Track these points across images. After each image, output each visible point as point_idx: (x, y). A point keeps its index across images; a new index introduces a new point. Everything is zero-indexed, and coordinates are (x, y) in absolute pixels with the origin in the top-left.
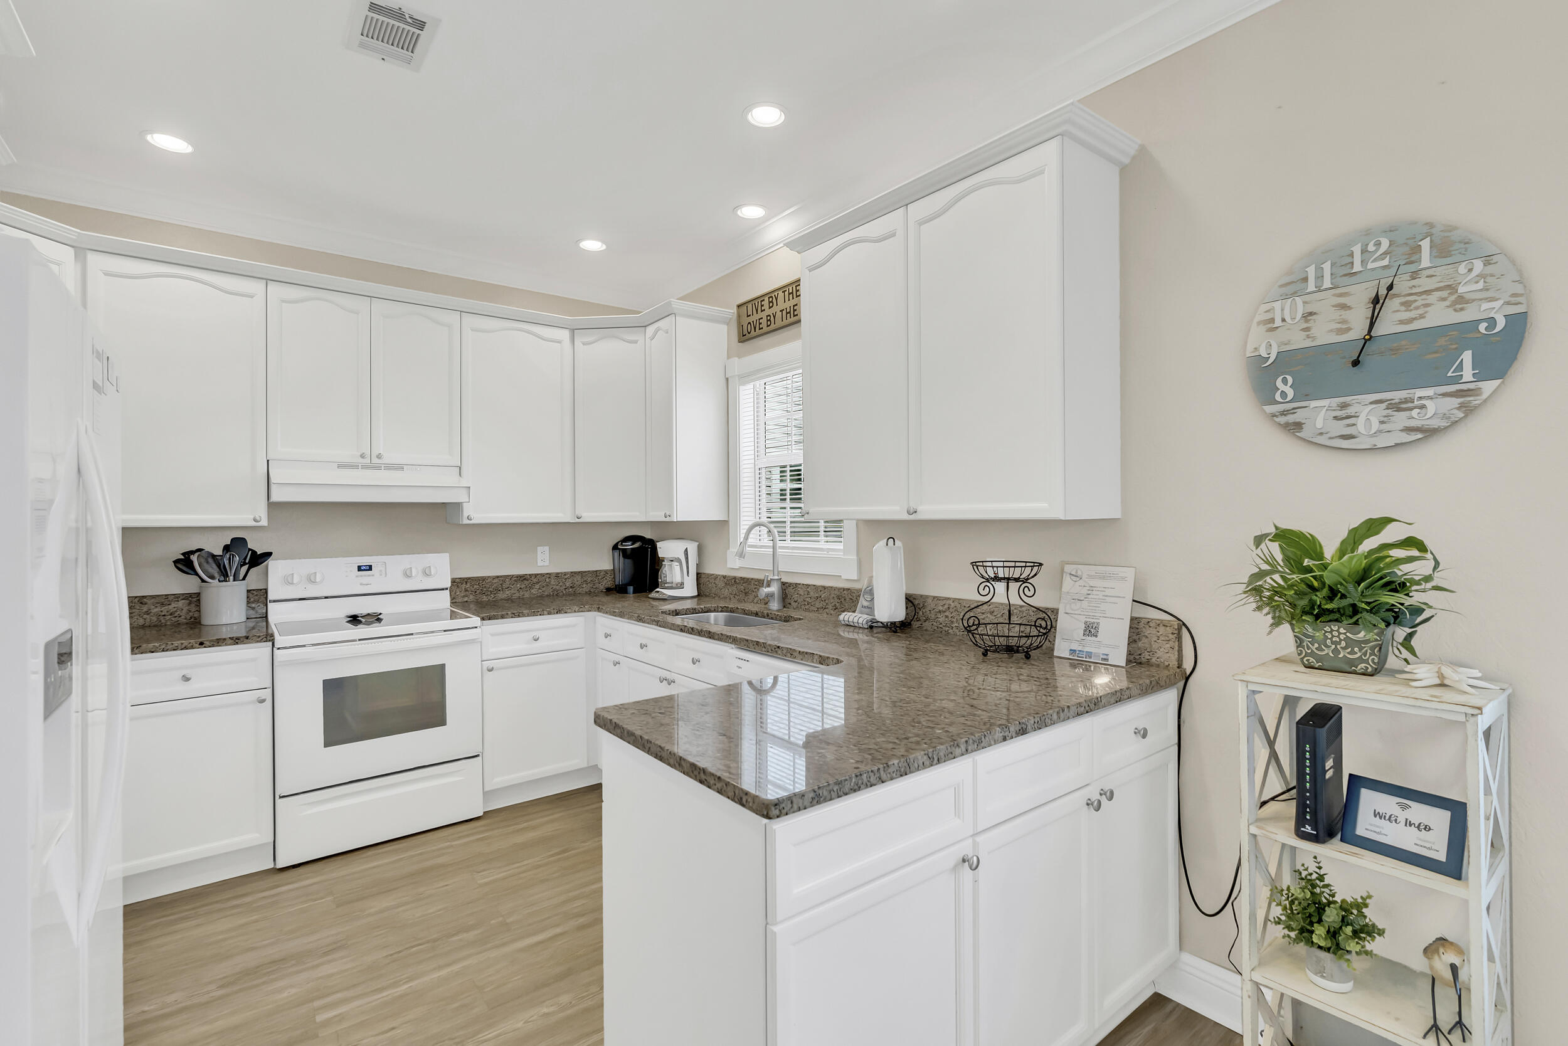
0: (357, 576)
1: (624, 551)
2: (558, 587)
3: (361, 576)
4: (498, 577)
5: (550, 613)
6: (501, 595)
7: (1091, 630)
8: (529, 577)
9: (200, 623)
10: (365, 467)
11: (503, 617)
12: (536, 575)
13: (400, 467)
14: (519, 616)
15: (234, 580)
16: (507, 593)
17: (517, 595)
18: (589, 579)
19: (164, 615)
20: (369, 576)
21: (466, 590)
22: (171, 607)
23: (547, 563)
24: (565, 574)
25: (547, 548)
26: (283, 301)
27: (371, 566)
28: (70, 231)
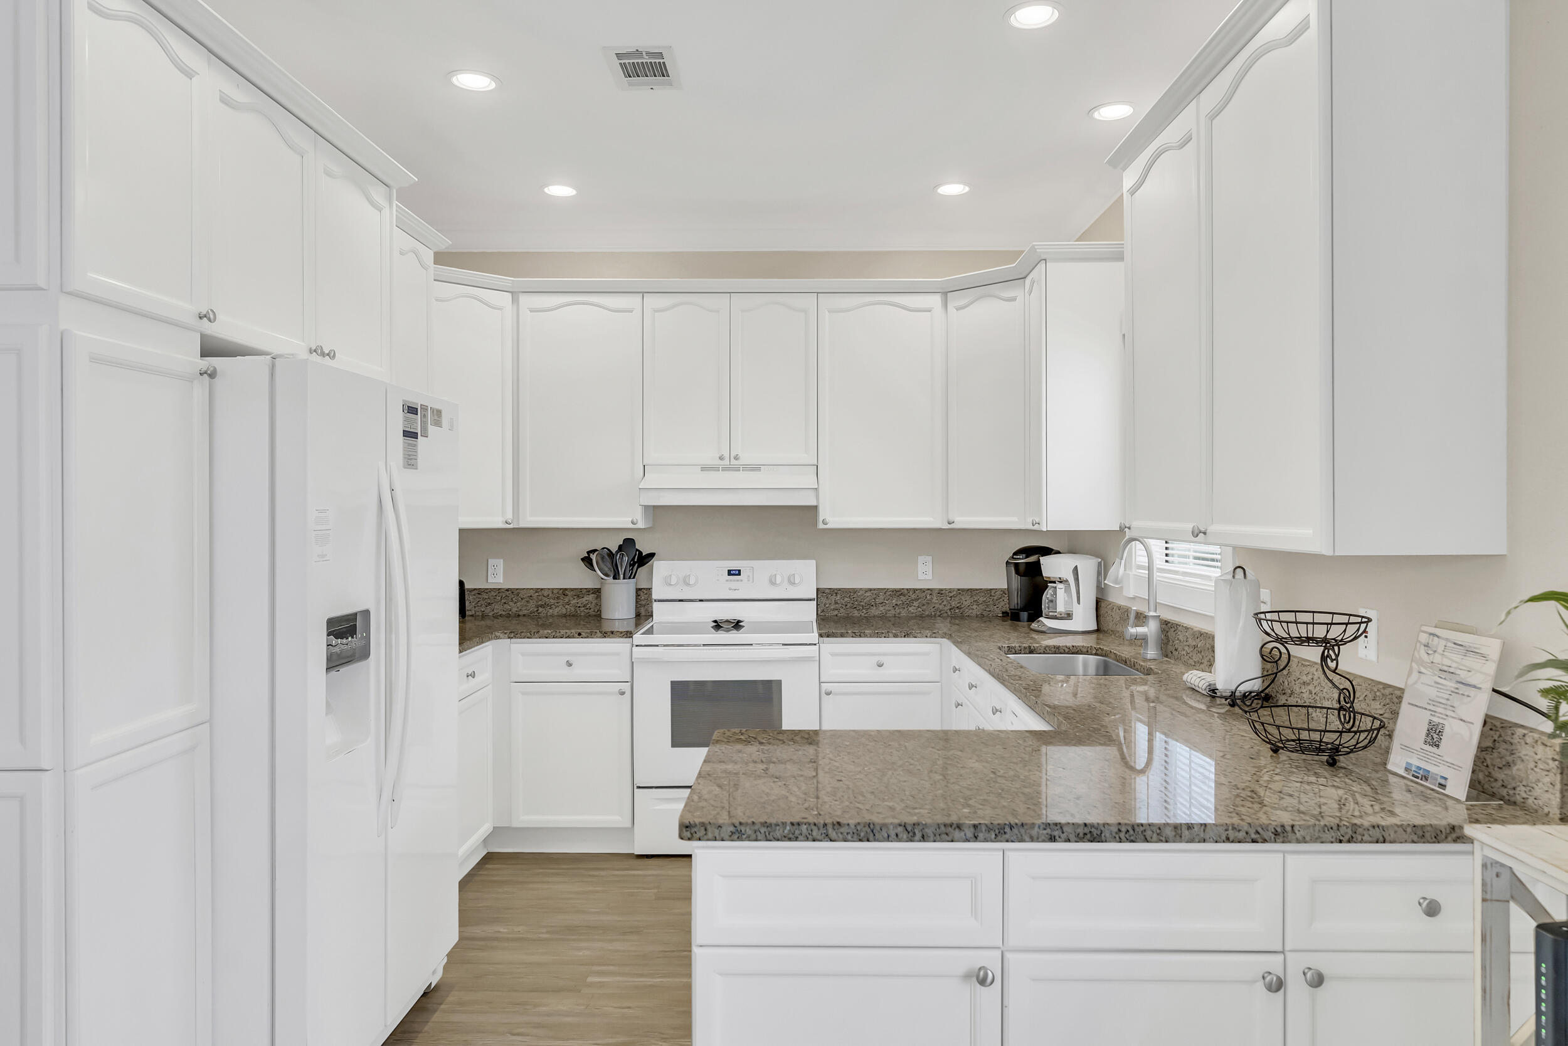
0: (727, 581)
1: (1017, 565)
2: (941, 607)
3: (731, 581)
4: (871, 590)
5: (895, 636)
6: (874, 611)
7: (1434, 736)
8: (906, 592)
9: (600, 616)
10: (724, 469)
11: (842, 636)
12: (915, 590)
13: (756, 468)
14: (860, 636)
15: (624, 578)
16: (882, 609)
17: (893, 612)
18: (981, 599)
19: (579, 607)
20: (738, 581)
21: (836, 603)
22: (584, 599)
23: (930, 577)
24: (951, 591)
25: (930, 558)
26: (656, 311)
27: (739, 571)
28: (507, 281)
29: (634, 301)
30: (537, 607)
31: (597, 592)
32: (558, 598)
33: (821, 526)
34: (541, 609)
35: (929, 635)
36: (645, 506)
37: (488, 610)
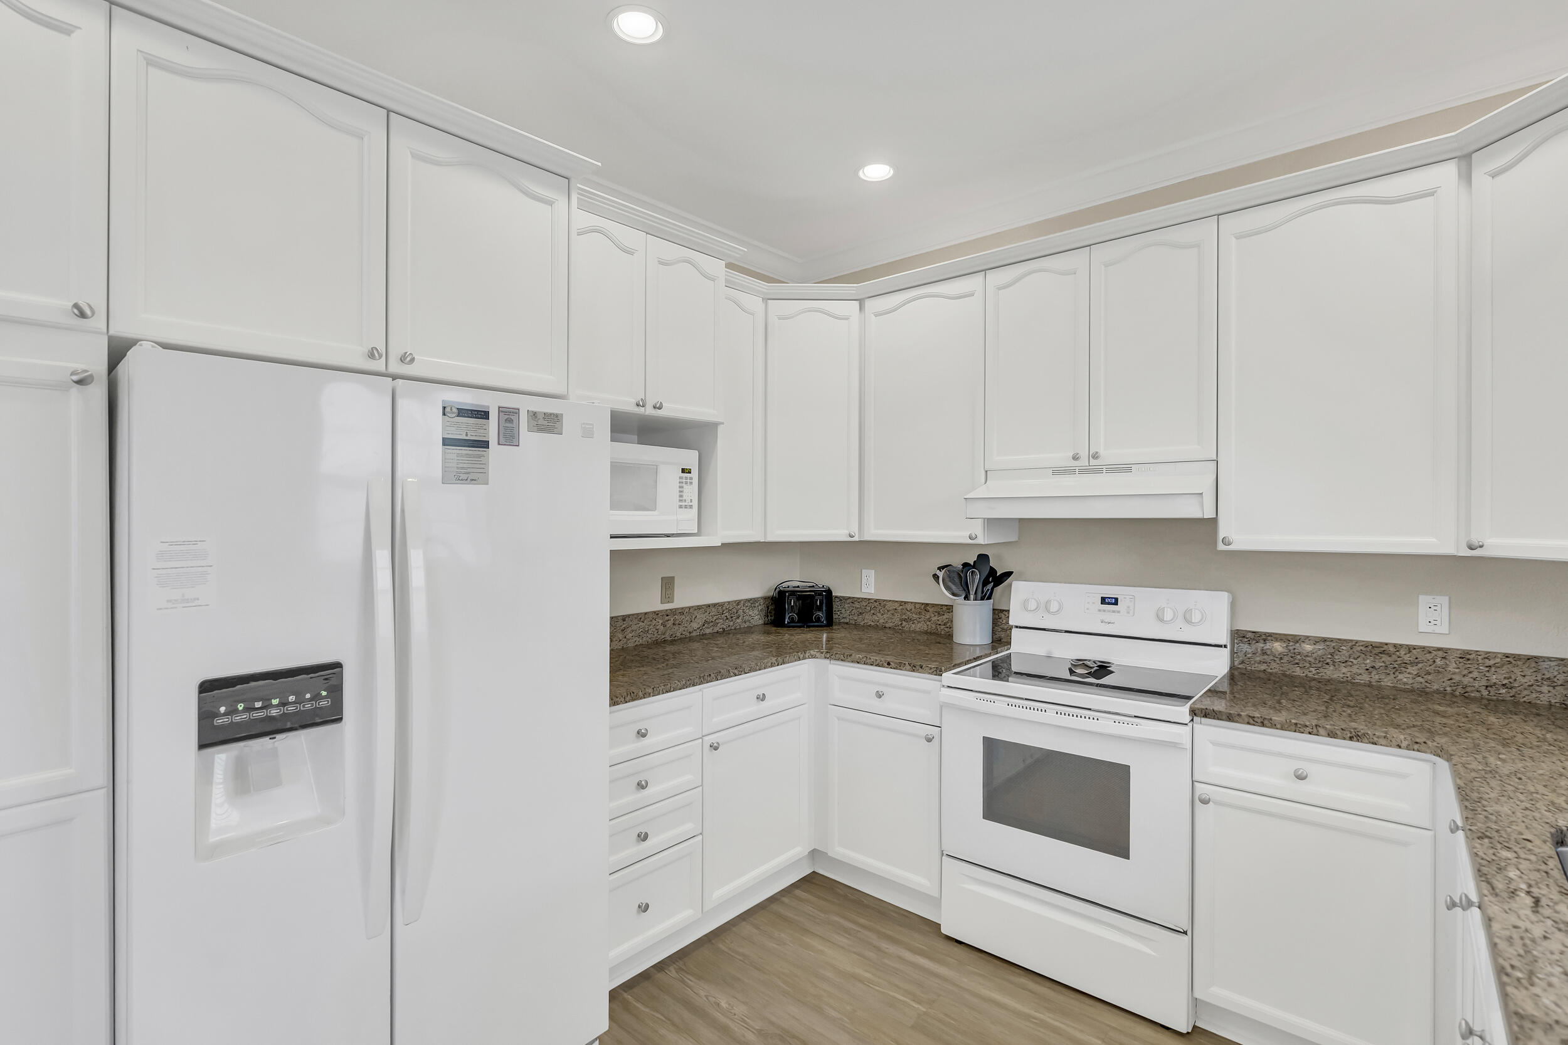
0: (1100, 610)
2: (1466, 680)
3: (1104, 611)
5: (1332, 735)
6: (1330, 671)
8: (1392, 649)
10: (1083, 471)
12: (1410, 649)
13: (1126, 468)
14: (1263, 724)
15: (976, 600)
16: (1344, 670)
17: (1365, 678)
19: (940, 625)
20: (1114, 612)
21: (1264, 653)
22: (944, 617)
23: (1444, 629)
24: (1488, 655)
25: (1445, 600)
26: (1000, 288)
27: (1116, 599)
28: (854, 288)
29: (972, 283)
30: (901, 620)
31: (950, 608)
32: (920, 613)
33: (1221, 547)
34: (904, 623)
37: (860, 619)
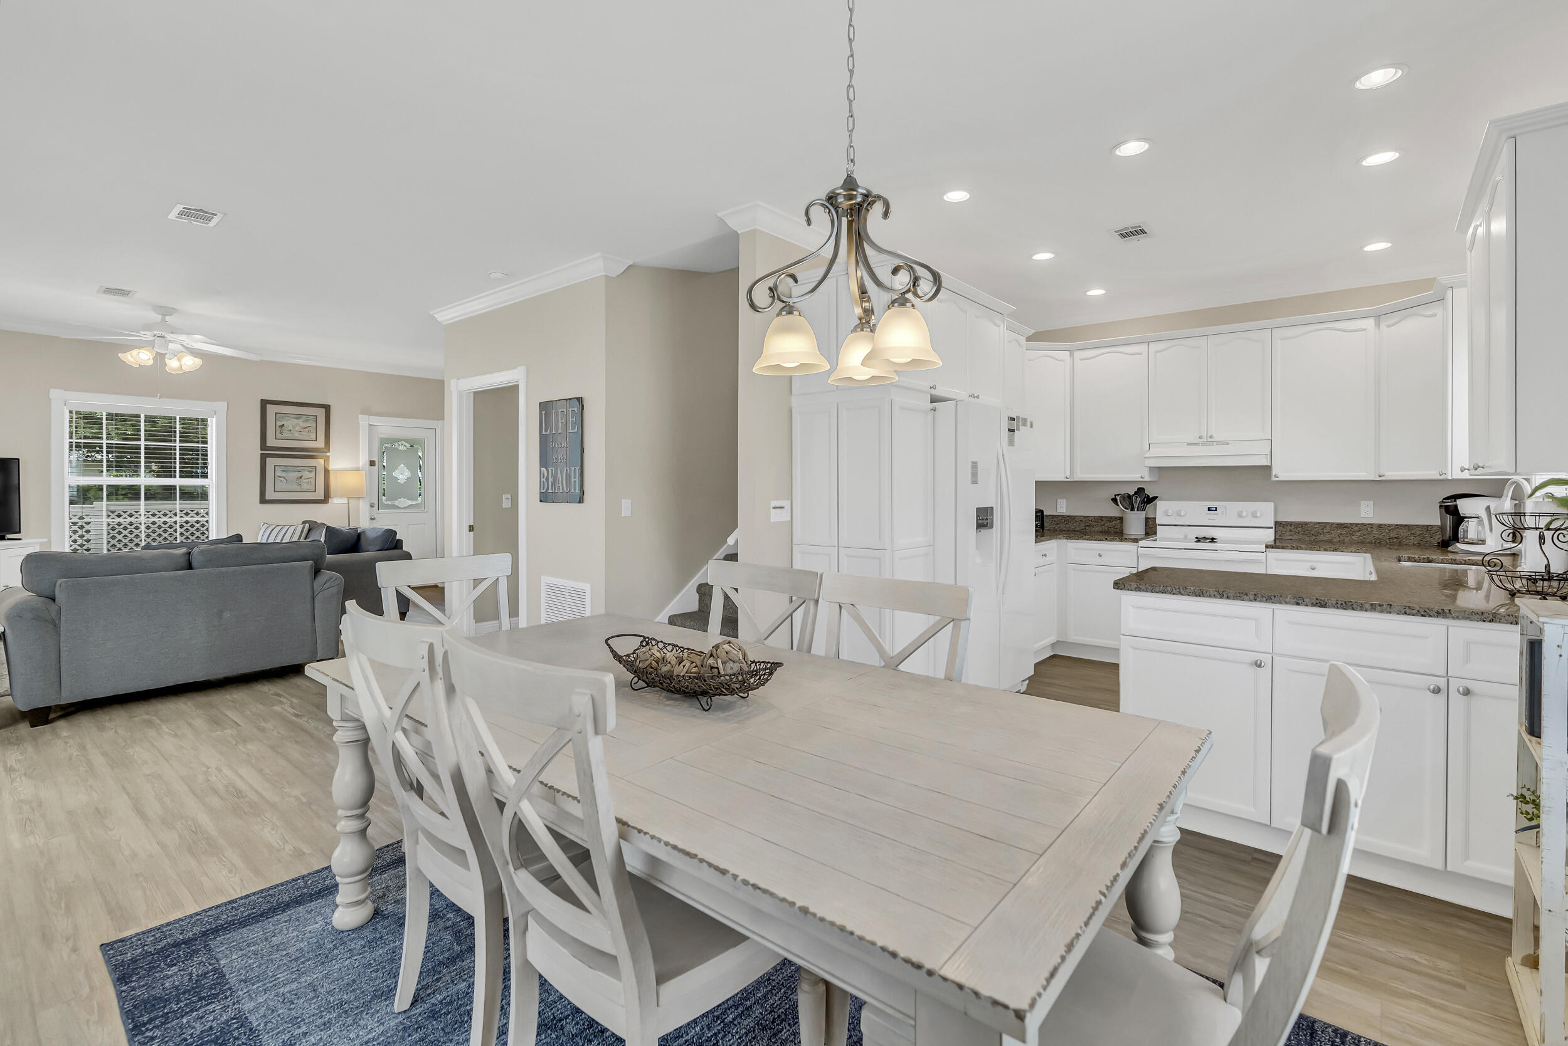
0: (1207, 514)
1: (1447, 507)
2: (1380, 537)
3: (1210, 514)
4: (1319, 523)
5: (1326, 550)
6: (1321, 537)
8: (1349, 526)
9: (1122, 533)
10: (1203, 444)
11: (1283, 548)
12: (1357, 525)
13: (1226, 443)
14: (1297, 549)
15: (1137, 510)
16: (1328, 536)
17: (1338, 539)
18: (1418, 533)
19: (1110, 526)
20: (1215, 514)
21: (1291, 531)
22: (1112, 522)
23: (1370, 516)
24: (1389, 526)
25: (1372, 502)
26: (1157, 352)
27: (1216, 508)
28: (1067, 345)
29: (1143, 348)
30: (1085, 526)
31: (1121, 519)
32: (1097, 522)
33: (1274, 479)
34: (1087, 528)
35: (1353, 551)
36: (1150, 467)
37: (1057, 527)
